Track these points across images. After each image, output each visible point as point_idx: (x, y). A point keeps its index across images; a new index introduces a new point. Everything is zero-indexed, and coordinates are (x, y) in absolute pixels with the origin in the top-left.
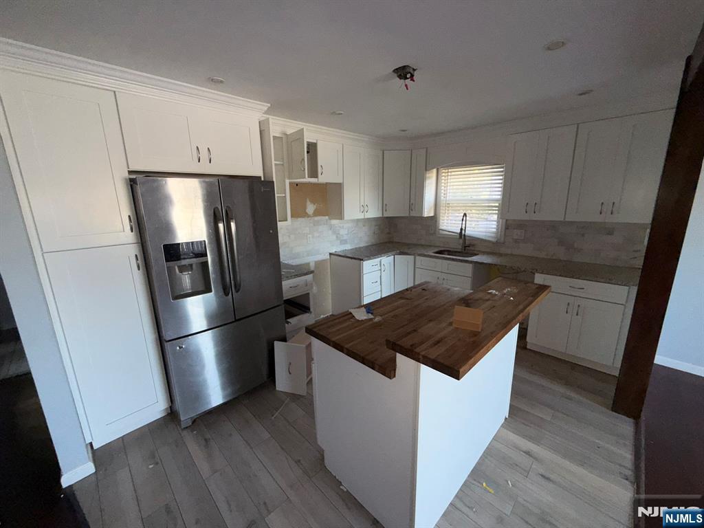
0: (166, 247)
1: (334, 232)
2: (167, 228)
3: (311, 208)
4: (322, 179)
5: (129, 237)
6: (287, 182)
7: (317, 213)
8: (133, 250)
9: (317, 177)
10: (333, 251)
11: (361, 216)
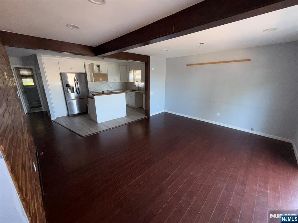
0: (66, 84)
1: (108, 85)
2: (67, 81)
3: (101, 79)
4: (101, 73)
5: (61, 83)
6: (93, 73)
7: (102, 81)
8: (61, 85)
9: (100, 72)
10: (108, 90)
11: (114, 81)
